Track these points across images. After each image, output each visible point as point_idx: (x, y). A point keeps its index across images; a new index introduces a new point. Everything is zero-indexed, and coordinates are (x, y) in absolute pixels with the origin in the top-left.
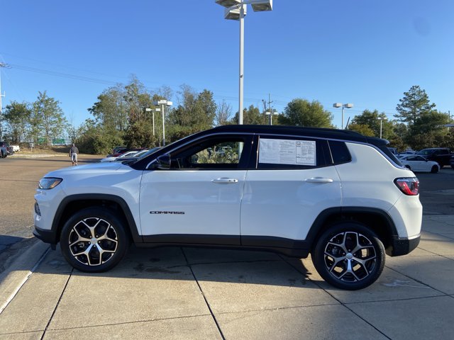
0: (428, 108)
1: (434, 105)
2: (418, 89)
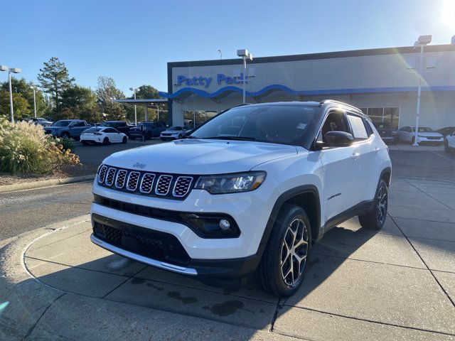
0: (68, 81)
1: (73, 80)
2: (57, 61)
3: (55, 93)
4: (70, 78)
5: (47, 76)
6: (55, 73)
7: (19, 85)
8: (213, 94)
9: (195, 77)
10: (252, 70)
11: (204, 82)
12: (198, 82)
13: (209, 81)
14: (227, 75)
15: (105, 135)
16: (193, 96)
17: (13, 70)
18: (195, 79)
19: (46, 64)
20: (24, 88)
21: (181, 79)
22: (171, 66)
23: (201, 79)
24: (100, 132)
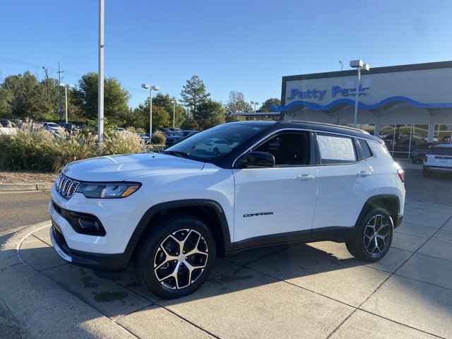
0: (205, 96)
1: (209, 95)
2: (197, 79)
3: (193, 107)
4: (206, 93)
5: (188, 92)
6: (195, 89)
7: (164, 100)
8: (325, 107)
9: (308, 90)
10: (367, 81)
11: (318, 94)
12: (311, 94)
13: (323, 93)
14: (343, 87)
15: (215, 145)
16: (305, 108)
17: (154, 88)
18: (309, 92)
19: (188, 82)
20: (168, 102)
21: (294, 92)
22: (285, 80)
23: (315, 92)
24: (211, 143)
